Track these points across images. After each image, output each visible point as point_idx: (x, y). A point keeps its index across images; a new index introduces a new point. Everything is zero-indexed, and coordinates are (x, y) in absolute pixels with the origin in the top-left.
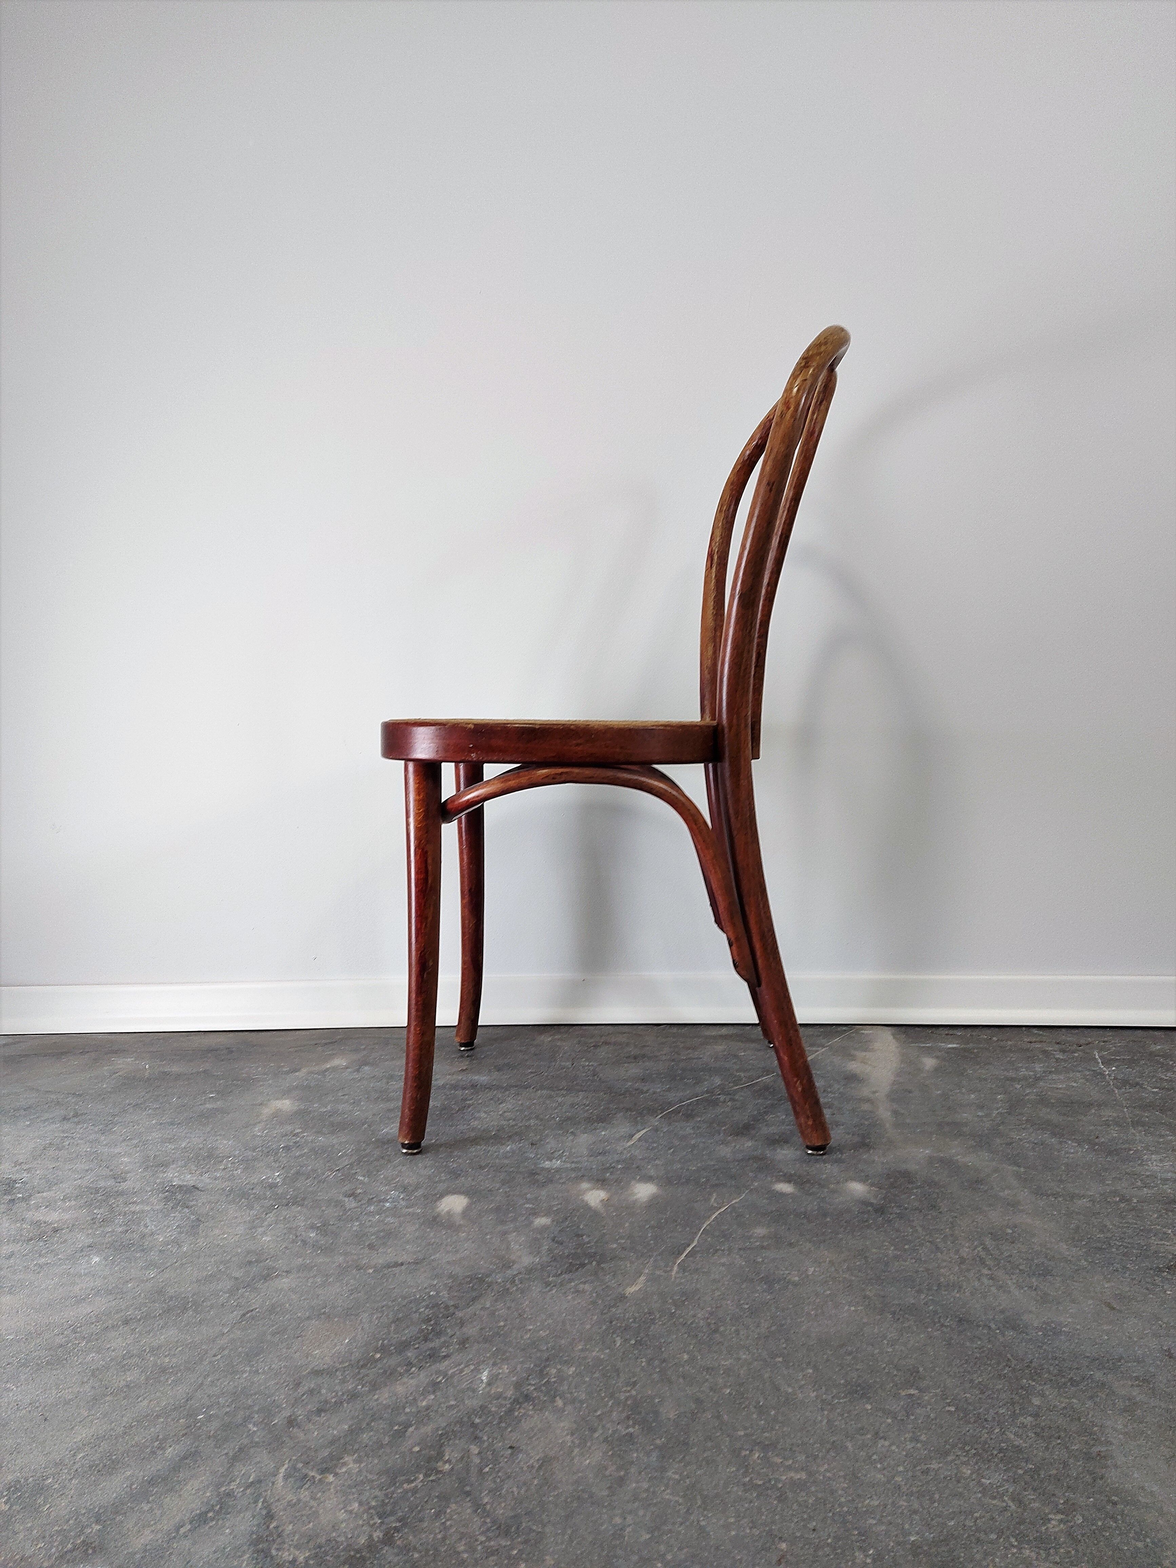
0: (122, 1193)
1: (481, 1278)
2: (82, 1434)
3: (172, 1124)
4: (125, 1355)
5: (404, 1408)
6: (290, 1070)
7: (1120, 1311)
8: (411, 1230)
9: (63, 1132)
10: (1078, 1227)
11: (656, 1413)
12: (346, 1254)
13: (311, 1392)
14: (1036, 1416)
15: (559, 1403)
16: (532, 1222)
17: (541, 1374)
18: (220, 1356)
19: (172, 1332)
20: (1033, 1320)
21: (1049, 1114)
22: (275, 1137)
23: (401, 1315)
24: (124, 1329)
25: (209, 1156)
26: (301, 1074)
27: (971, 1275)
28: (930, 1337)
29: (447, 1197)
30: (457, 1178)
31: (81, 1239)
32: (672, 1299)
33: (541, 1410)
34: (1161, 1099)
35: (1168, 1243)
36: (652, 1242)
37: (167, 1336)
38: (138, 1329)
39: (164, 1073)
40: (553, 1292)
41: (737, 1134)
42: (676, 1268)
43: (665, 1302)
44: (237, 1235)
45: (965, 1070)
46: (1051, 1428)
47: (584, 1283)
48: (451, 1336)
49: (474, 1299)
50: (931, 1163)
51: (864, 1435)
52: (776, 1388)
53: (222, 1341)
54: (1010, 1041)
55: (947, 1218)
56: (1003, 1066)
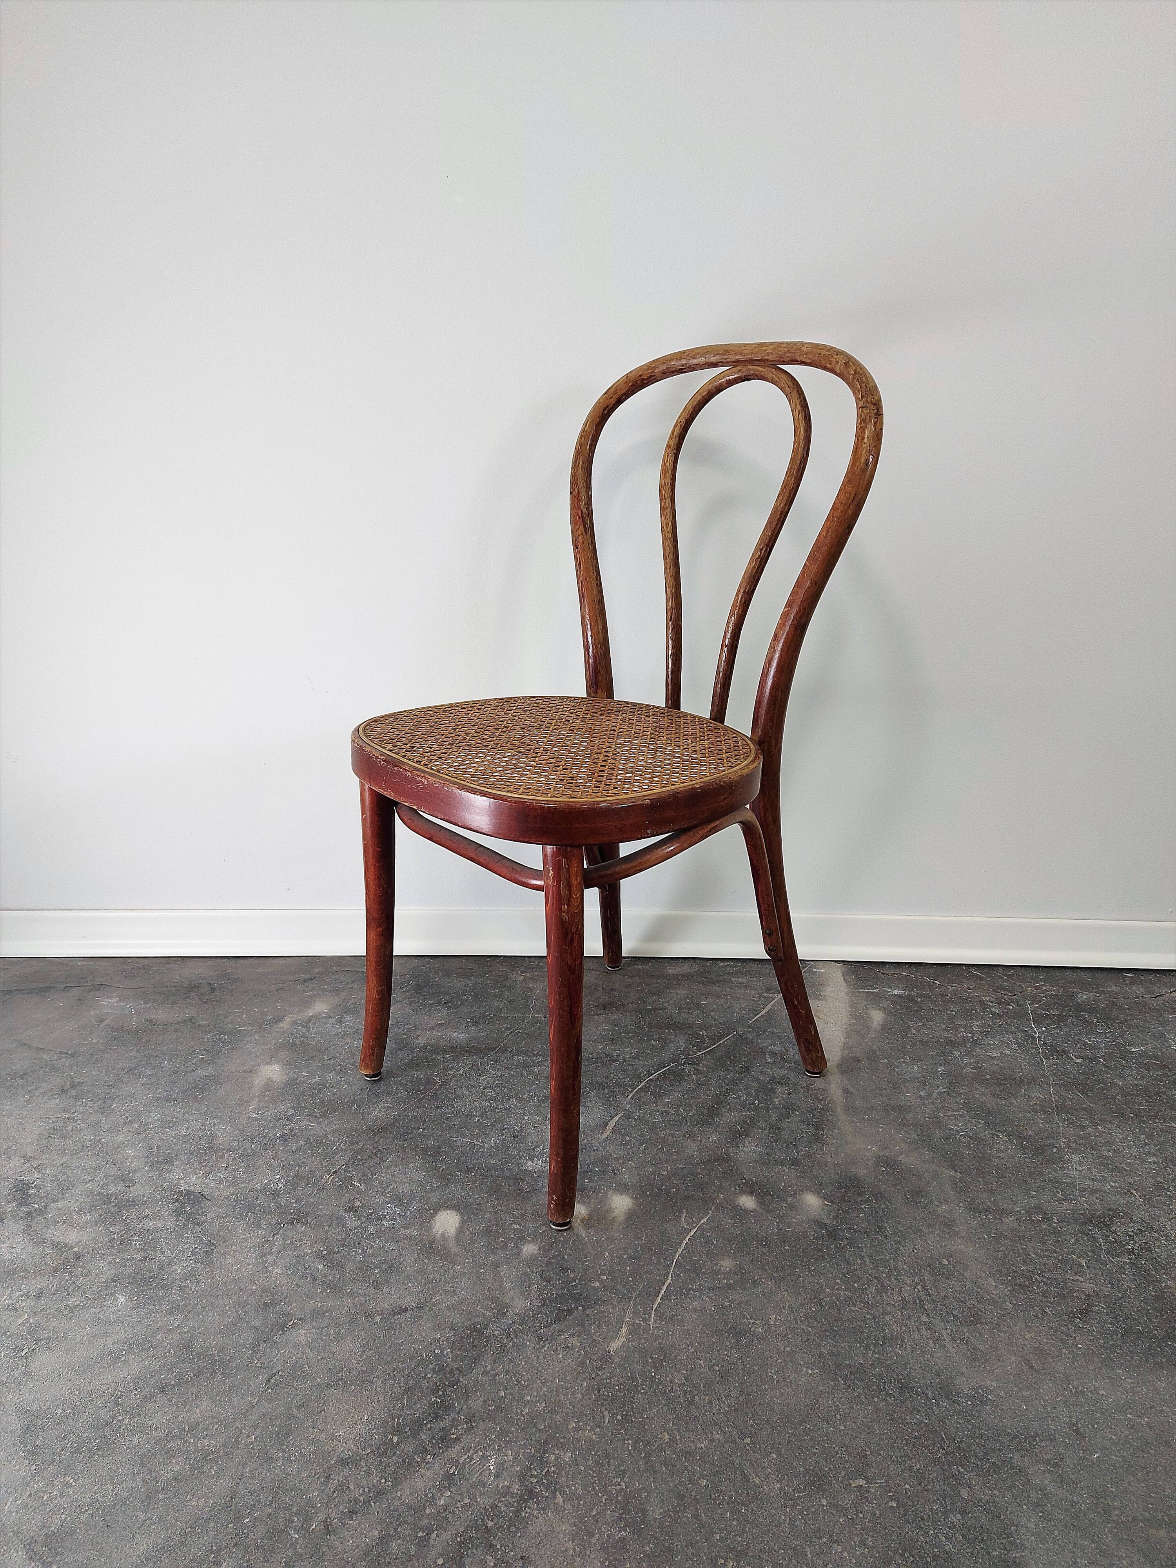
0: (133, 1203)
1: (480, 1329)
2: (143, 1545)
3: (168, 1099)
4: (167, 1436)
5: (425, 1508)
6: (274, 1018)
7: (1038, 1372)
8: (410, 1261)
9: (64, 1111)
10: (1005, 1256)
11: (644, 1511)
12: (353, 1295)
13: (342, 1487)
14: (964, 1513)
15: (560, 1499)
16: (521, 1250)
17: (542, 1462)
18: (253, 1437)
19: (206, 1404)
20: (963, 1385)
21: (982, 1095)
22: (270, 1120)
23: (411, 1382)
24: (161, 1399)
25: (210, 1148)
26: (285, 1025)
27: (912, 1323)
28: (876, 1410)
29: (440, 1213)
30: (446, 1186)
31: (103, 1269)
32: (651, 1358)
33: (543, 1509)
34: (1083, 1073)
35: (1081, 1279)
36: (631, 1279)
37: (202, 1410)
38: (174, 1399)
39: (151, 1021)
40: (546, 1348)
41: (702, 1123)
42: (653, 1316)
43: (645, 1363)
44: (249, 1265)
45: (909, 1028)
46: (975, 1528)
47: (573, 1336)
48: (459, 1412)
49: (476, 1360)
50: (878, 1166)
51: (820, 1538)
52: (746, 1478)
53: (253, 1416)
54: (952, 986)
55: (892, 1245)
56: (944, 1024)
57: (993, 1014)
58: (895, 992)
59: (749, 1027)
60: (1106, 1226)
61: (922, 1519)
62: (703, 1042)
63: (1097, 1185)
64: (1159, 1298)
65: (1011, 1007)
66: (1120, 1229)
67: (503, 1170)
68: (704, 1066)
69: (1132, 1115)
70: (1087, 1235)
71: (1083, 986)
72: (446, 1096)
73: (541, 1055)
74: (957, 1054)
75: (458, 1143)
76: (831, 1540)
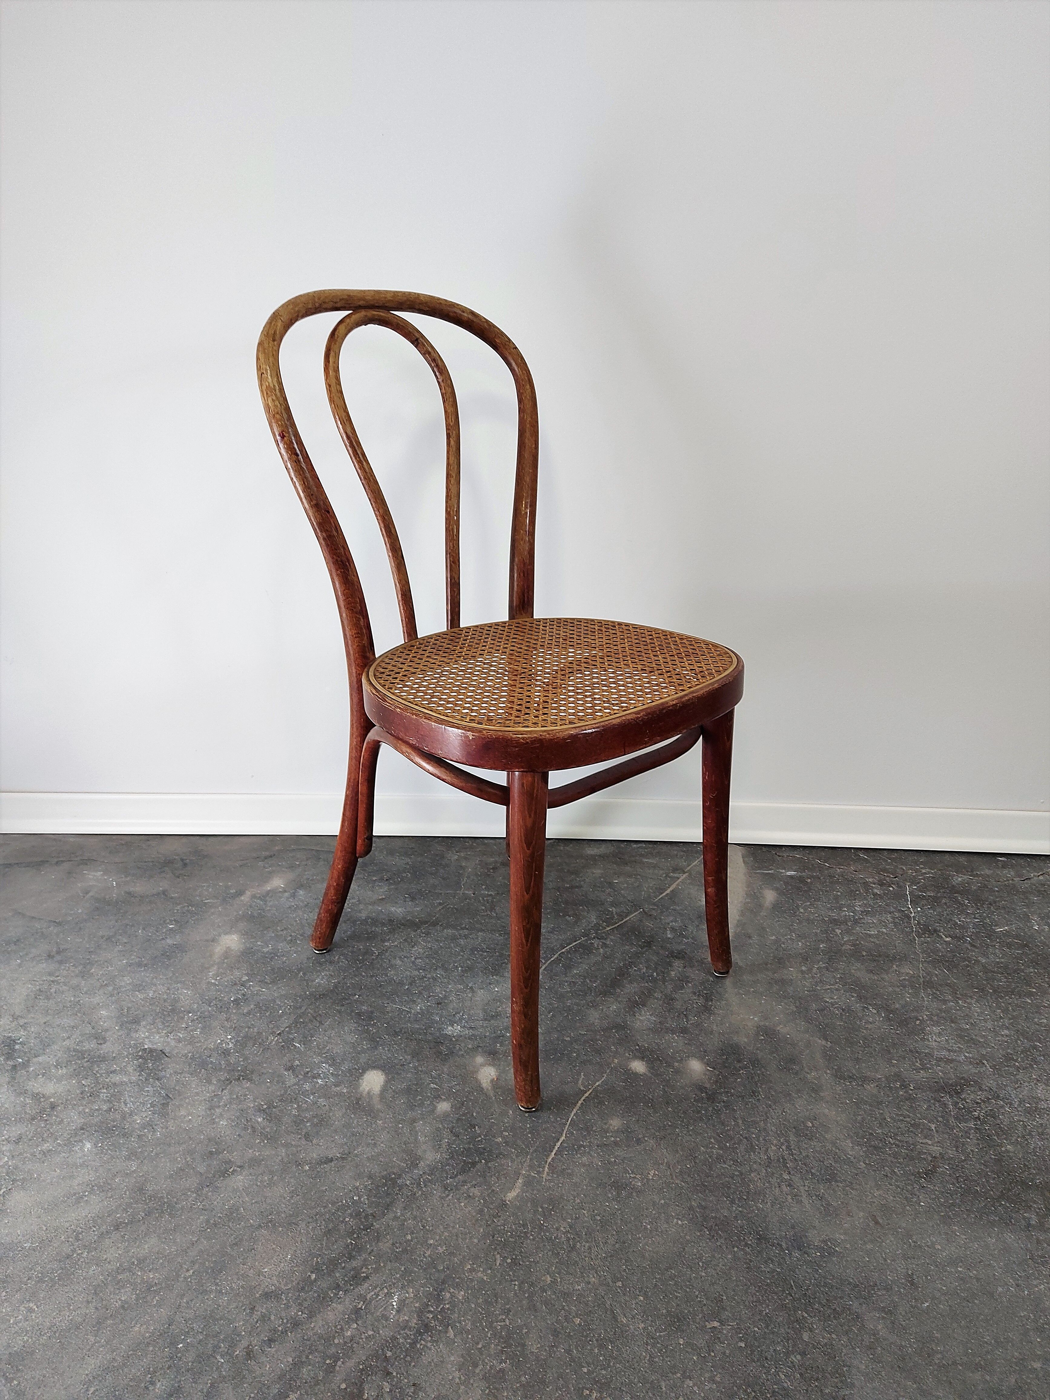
0: (103, 1059)
1: (394, 1178)
2: (92, 1364)
3: (139, 965)
4: (118, 1268)
5: (334, 1338)
6: (236, 892)
7: (882, 1227)
8: (338, 1115)
9: (50, 974)
10: (863, 1119)
11: (523, 1345)
12: (287, 1145)
13: (264, 1318)
14: (803, 1354)
15: (451, 1333)
16: (436, 1107)
17: (439, 1299)
18: (191, 1271)
19: (153, 1240)
20: (814, 1237)
21: (859, 971)
22: (226, 986)
23: (331, 1226)
24: (116, 1236)
25: (173, 1010)
26: (245, 898)
27: (773, 1181)
28: (736, 1258)
29: (368, 1072)
30: (376, 1048)
31: (74, 1118)
32: (542, 1207)
33: (437, 1341)
34: (952, 951)
35: (930, 1142)
36: (529, 1135)
37: (150, 1245)
38: (126, 1236)
39: (129, 893)
40: (450, 1197)
41: (605, 994)
42: (546, 1169)
43: (536, 1212)
44: (200, 1116)
45: (798, 907)
46: (812, 1368)
47: (474, 1186)
48: (370, 1253)
49: (388, 1206)
50: (757, 1034)
51: (676, 1373)
52: (615, 1318)
53: (193, 1253)
54: (839, 868)
55: (763, 1108)
56: (829, 903)
57: (875, 894)
58: (789, 873)
59: (654, 904)
60: (957, 1093)
61: (766, 1359)
62: (612, 918)
63: (953, 1056)
64: (998, 1161)
65: (891, 889)
66: (970, 1096)
67: (426, 1034)
68: (612, 940)
69: (991, 991)
70: (939, 1101)
71: (960, 869)
72: (381, 965)
73: (467, 929)
74: (838, 931)
75: (389, 1009)
76: (684, 1376)
